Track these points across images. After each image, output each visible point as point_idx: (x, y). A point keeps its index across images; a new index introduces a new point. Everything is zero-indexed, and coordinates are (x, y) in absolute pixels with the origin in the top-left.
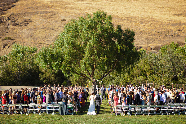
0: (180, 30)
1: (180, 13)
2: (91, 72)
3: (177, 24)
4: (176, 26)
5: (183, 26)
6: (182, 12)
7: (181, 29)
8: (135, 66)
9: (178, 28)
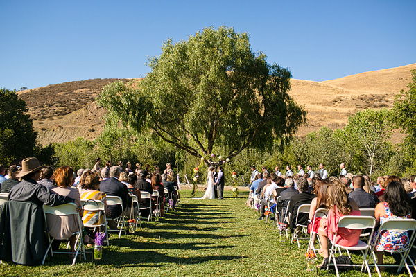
0: (321, 120)
1: (319, 102)
2: (206, 145)
3: (317, 113)
4: (317, 115)
5: (325, 115)
6: (321, 101)
7: (323, 118)
8: (293, 135)
9: (320, 118)
